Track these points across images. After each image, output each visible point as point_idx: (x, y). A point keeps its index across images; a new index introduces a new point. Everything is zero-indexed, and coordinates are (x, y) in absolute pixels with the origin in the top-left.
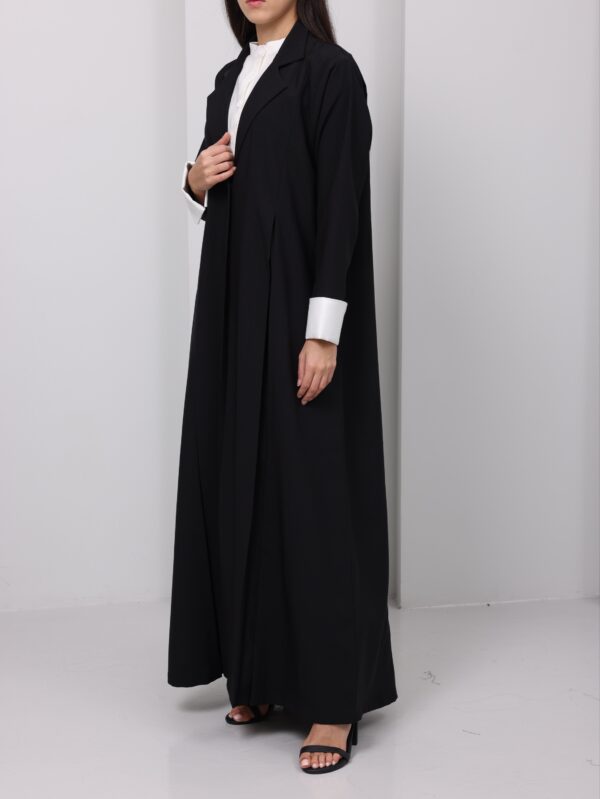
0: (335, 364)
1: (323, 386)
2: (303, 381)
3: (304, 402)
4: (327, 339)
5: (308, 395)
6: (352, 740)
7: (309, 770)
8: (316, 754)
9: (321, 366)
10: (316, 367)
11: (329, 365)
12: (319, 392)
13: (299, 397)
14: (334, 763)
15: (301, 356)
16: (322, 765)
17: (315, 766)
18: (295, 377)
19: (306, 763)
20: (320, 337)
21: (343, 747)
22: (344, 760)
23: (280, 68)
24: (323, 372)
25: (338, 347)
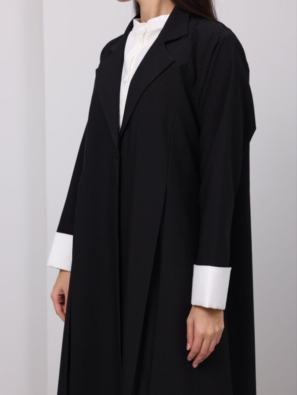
0: (222, 327)
2: (192, 345)
3: (195, 365)
5: (198, 358)
9: (210, 331)
10: (204, 333)
11: (217, 329)
13: (190, 360)
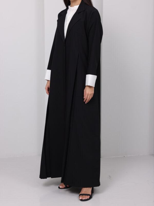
0: (94, 92)
1: (90, 98)
2: (85, 97)
3: (86, 103)
4: (91, 86)
5: (87, 101)
6: (93, 192)
7: (82, 200)
8: (83, 196)
9: (90, 93)
10: (88, 93)
11: (92, 93)
12: (90, 100)
13: (84, 101)
14: (88, 198)
15: (85, 90)
16: (85, 199)
17: (83, 199)
18: (83, 96)
19: (81, 198)
20: (89, 85)
21: (90, 194)
22: (91, 197)
23: (79, 13)
24: (90, 95)
25: (94, 88)
